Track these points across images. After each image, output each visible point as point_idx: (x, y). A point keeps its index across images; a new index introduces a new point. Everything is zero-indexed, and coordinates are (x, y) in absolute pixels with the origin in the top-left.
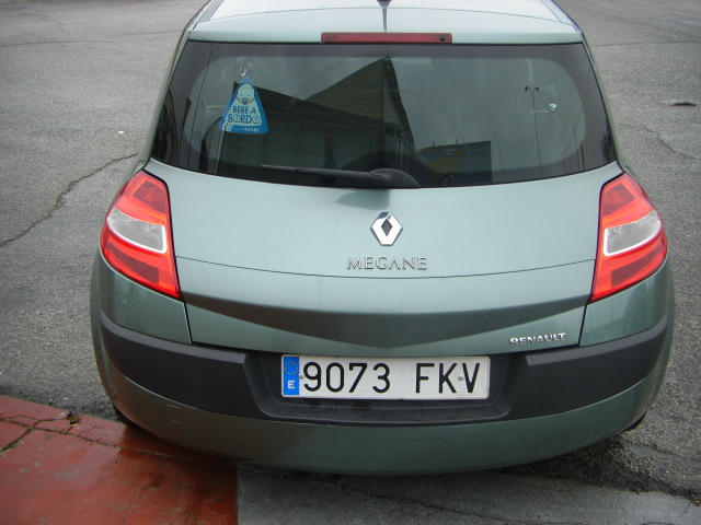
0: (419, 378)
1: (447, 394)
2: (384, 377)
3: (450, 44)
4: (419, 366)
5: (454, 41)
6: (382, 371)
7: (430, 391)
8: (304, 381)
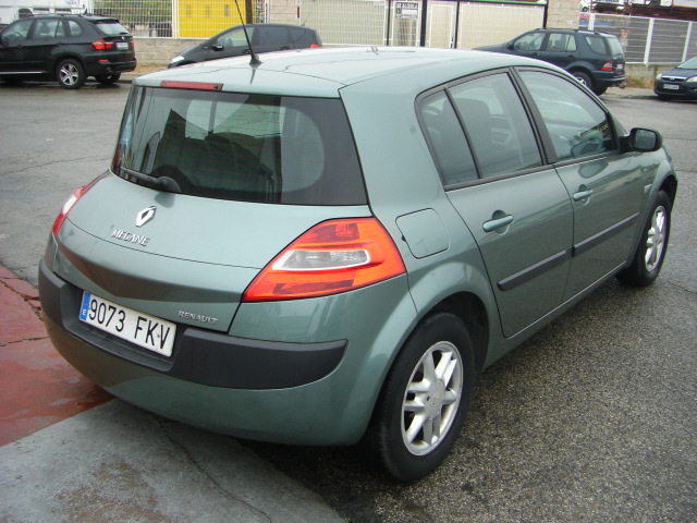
0: (138, 328)
1: (149, 346)
2: (122, 321)
3: (220, 91)
4: (140, 318)
5: (223, 89)
6: (121, 316)
7: (141, 340)
8: (90, 312)
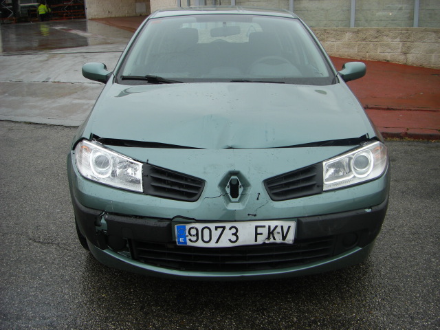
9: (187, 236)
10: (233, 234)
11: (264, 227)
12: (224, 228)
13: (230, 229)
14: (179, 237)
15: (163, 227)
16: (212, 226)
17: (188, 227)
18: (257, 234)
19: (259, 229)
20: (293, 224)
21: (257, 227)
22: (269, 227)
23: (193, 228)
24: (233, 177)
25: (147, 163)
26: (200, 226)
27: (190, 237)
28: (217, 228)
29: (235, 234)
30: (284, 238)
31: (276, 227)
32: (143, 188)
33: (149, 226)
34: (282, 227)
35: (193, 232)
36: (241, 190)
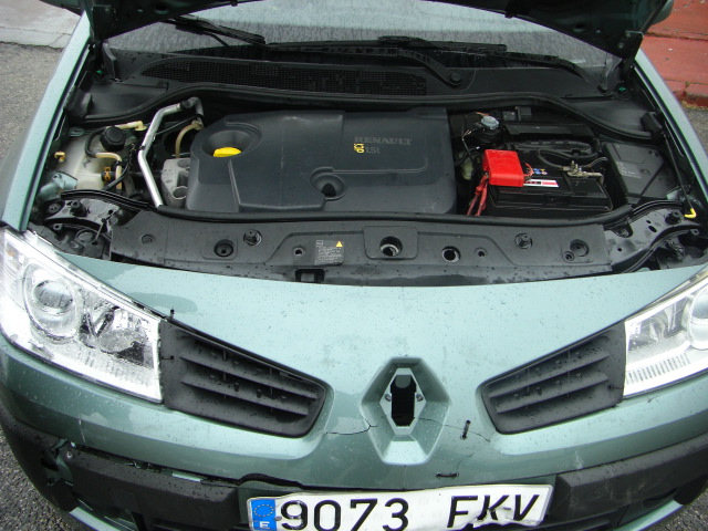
9: (280, 519)
10: (394, 516)
11: (475, 498)
12: (373, 503)
13: (389, 504)
14: (257, 519)
15: (217, 504)
16: (343, 499)
17: (280, 502)
18: (454, 513)
19: (459, 503)
20: (544, 492)
21: (455, 500)
22: (487, 499)
23: (294, 503)
24: (401, 372)
25: (172, 321)
26: (311, 500)
27: (285, 521)
28: (354, 504)
29: (401, 515)
30: (518, 516)
31: (504, 498)
32: (163, 391)
33: (180, 497)
34: (518, 498)
35: (294, 511)
36: (419, 407)
